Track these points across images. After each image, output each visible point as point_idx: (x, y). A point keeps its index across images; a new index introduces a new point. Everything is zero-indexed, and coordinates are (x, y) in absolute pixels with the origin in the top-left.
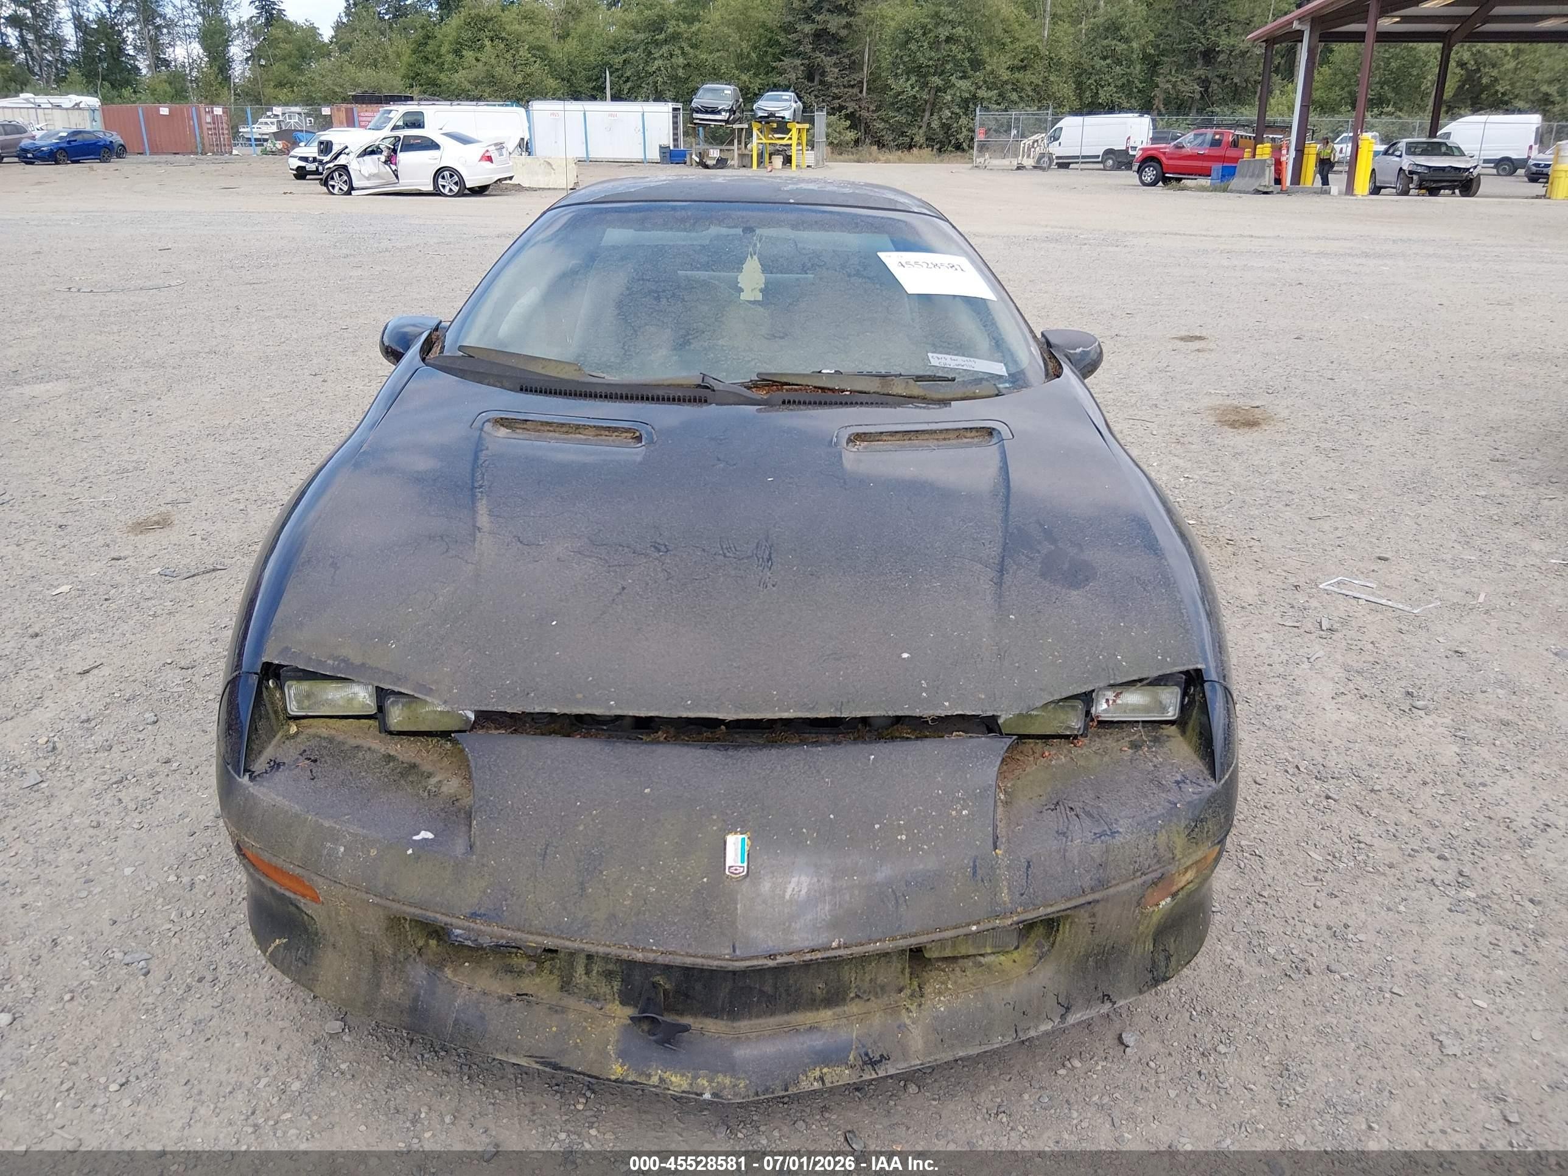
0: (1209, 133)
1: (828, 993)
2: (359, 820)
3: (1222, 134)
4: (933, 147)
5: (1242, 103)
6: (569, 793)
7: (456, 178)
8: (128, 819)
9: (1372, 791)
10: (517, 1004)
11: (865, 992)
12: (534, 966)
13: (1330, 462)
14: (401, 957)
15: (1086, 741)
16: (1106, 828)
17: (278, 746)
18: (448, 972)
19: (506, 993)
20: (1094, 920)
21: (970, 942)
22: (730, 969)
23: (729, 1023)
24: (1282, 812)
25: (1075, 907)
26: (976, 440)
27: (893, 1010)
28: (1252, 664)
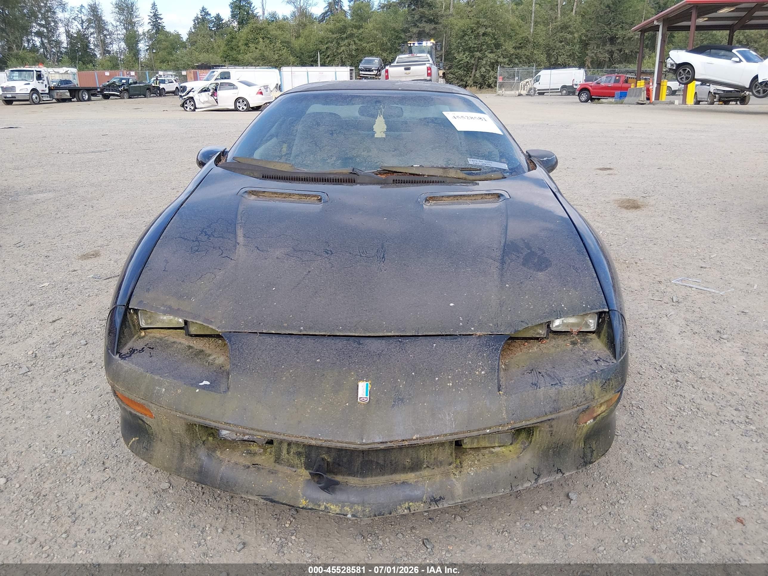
0: (613, 77)
1: (412, 464)
2: (173, 376)
3: (620, 77)
4: (477, 86)
5: (629, 62)
6: (279, 361)
7: (245, 103)
8: (69, 389)
9: (701, 378)
10: (252, 469)
11: (431, 465)
12: (262, 450)
13: (677, 224)
14: (194, 445)
15: (548, 341)
16: (558, 382)
17: (134, 341)
18: (218, 453)
19: (247, 463)
20: (551, 429)
21: (487, 440)
22: (360, 449)
23: (361, 479)
24: (653, 388)
25: (542, 422)
26: (491, 200)
27: (447, 474)
28: (637, 318)
